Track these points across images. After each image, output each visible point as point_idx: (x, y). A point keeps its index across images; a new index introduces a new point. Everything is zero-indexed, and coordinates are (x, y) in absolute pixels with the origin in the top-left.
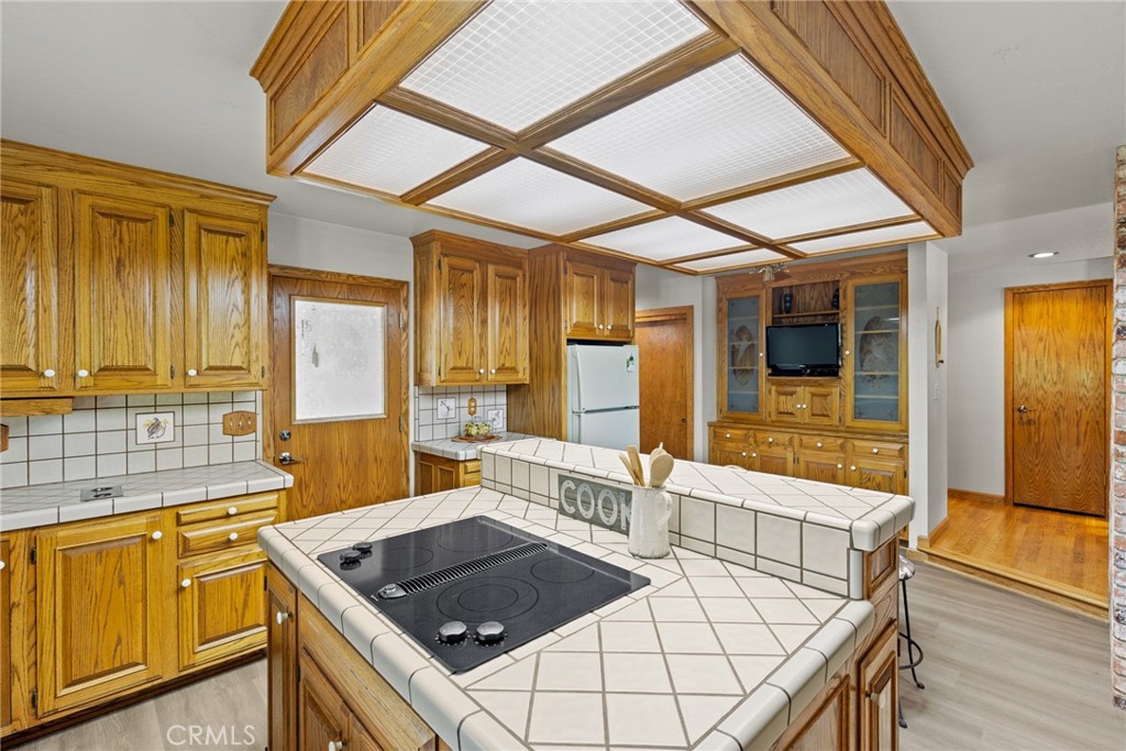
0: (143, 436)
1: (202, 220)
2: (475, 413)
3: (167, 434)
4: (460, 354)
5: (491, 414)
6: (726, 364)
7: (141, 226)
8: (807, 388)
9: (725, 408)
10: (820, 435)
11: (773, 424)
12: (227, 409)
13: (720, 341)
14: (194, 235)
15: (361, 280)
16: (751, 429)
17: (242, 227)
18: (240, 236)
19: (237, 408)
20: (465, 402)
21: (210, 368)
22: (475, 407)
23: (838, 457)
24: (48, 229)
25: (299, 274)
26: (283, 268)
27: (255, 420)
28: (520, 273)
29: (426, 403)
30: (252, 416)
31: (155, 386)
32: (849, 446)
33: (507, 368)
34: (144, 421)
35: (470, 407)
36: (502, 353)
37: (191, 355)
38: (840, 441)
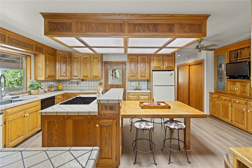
0: (90, 85)
1: (94, 57)
2: (139, 85)
3: (93, 85)
4: (132, 74)
5: (143, 85)
6: (216, 75)
7: (87, 59)
8: (239, 83)
9: (216, 88)
10: (239, 99)
11: (229, 94)
12: (99, 82)
13: (215, 69)
14: (93, 59)
15: (118, 62)
16: (220, 95)
17: (98, 57)
18: (98, 58)
19: (101, 82)
20: (137, 83)
21: (94, 76)
22: (140, 84)
23: (245, 107)
24: (79, 61)
25: (109, 62)
26: (106, 61)
27: (102, 84)
28: (147, 57)
29: (129, 82)
30: (102, 83)
31: (89, 78)
32: (248, 103)
33: (143, 76)
34: (90, 83)
35: (138, 84)
36: (142, 73)
37: (92, 74)
38: (245, 101)
